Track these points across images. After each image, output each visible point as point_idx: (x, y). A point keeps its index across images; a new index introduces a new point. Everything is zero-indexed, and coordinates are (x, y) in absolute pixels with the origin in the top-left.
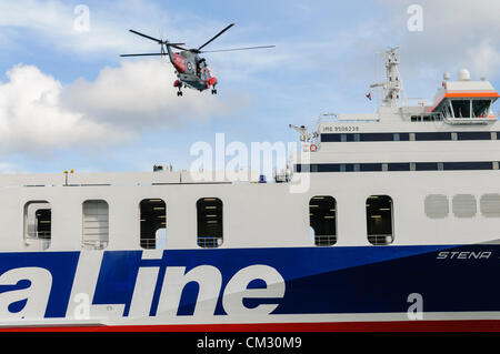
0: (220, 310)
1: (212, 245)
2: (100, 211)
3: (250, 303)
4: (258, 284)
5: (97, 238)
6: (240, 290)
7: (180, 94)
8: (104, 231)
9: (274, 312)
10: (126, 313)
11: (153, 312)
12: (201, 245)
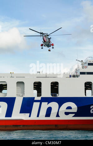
0: (58, 116)
1: (55, 96)
2: (21, 85)
3: (67, 114)
4: (69, 108)
5: (20, 93)
6: (64, 110)
7: (42, 48)
8: (23, 91)
9: (73, 116)
10: (30, 116)
11: (38, 116)
12: (52, 96)
